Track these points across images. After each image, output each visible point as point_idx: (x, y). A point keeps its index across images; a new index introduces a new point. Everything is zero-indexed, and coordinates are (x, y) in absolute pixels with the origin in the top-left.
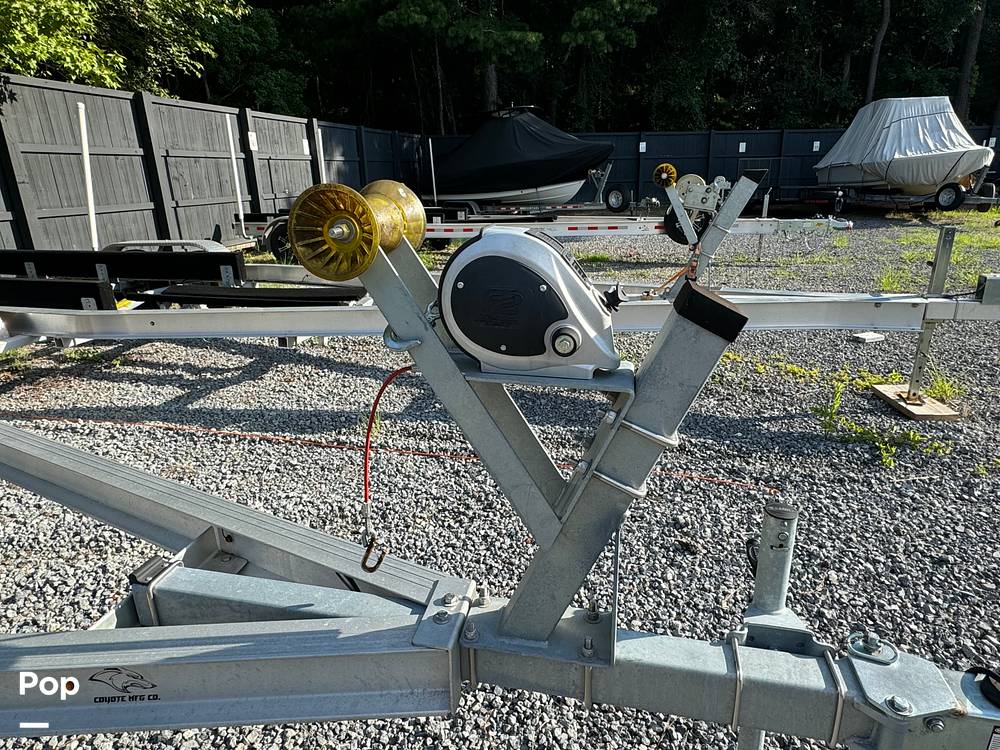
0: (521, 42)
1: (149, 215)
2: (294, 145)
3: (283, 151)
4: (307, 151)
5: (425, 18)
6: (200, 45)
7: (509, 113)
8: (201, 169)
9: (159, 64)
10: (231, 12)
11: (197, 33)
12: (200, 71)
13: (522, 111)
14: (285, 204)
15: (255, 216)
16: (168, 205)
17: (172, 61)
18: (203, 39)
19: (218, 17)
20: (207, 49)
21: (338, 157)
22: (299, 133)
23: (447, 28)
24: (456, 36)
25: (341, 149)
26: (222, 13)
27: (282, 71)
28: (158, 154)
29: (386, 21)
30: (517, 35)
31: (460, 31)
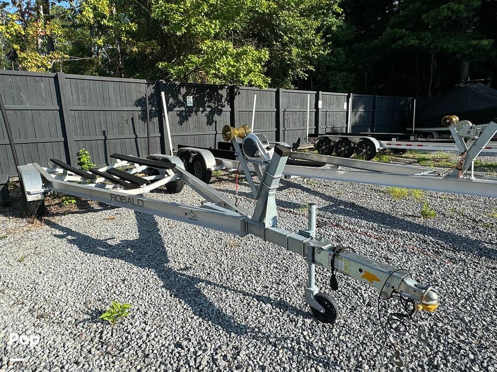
0: (477, 46)
1: (274, 133)
2: (339, 105)
3: (334, 108)
4: (345, 107)
5: (418, 42)
6: (309, 67)
7: (465, 84)
8: (297, 116)
9: (292, 76)
10: (323, 53)
11: (309, 62)
12: (307, 77)
13: (475, 82)
14: (330, 130)
15: (315, 135)
16: (282, 129)
17: (297, 75)
18: (311, 64)
19: (317, 55)
20: (311, 68)
21: (361, 110)
22: (343, 100)
23: (430, 44)
24: (436, 48)
25: (363, 106)
26: (319, 54)
27: (344, 73)
28: (281, 110)
29: (396, 45)
30: (474, 42)
31: (439, 45)
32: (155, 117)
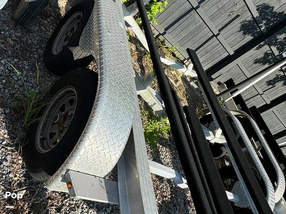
32: (252, 36)
